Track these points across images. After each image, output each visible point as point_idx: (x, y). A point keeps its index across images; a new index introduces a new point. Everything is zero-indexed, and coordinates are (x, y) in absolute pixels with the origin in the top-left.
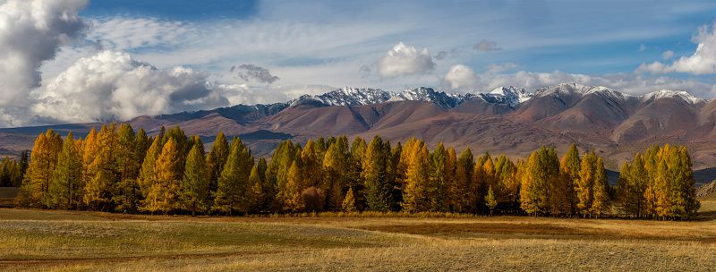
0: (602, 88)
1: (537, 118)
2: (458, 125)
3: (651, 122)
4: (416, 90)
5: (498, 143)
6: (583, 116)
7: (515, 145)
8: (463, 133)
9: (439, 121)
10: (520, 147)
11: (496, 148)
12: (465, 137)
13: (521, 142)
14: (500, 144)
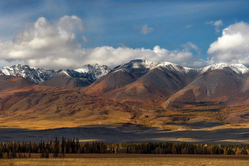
0: (167, 63)
1: (106, 90)
2: (34, 96)
3: (199, 90)
4: (14, 67)
5: (60, 111)
6: (143, 87)
7: (73, 113)
8: (37, 102)
9: (21, 93)
10: (77, 114)
11: (57, 115)
12: (37, 106)
13: (79, 110)
14: (61, 112)
